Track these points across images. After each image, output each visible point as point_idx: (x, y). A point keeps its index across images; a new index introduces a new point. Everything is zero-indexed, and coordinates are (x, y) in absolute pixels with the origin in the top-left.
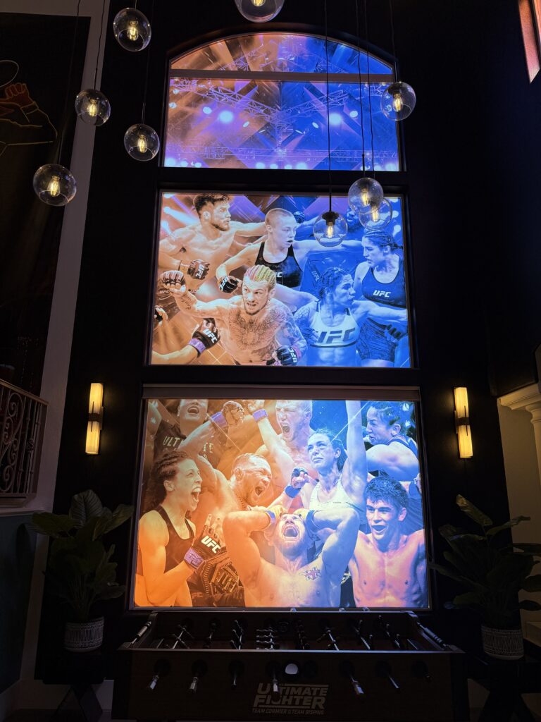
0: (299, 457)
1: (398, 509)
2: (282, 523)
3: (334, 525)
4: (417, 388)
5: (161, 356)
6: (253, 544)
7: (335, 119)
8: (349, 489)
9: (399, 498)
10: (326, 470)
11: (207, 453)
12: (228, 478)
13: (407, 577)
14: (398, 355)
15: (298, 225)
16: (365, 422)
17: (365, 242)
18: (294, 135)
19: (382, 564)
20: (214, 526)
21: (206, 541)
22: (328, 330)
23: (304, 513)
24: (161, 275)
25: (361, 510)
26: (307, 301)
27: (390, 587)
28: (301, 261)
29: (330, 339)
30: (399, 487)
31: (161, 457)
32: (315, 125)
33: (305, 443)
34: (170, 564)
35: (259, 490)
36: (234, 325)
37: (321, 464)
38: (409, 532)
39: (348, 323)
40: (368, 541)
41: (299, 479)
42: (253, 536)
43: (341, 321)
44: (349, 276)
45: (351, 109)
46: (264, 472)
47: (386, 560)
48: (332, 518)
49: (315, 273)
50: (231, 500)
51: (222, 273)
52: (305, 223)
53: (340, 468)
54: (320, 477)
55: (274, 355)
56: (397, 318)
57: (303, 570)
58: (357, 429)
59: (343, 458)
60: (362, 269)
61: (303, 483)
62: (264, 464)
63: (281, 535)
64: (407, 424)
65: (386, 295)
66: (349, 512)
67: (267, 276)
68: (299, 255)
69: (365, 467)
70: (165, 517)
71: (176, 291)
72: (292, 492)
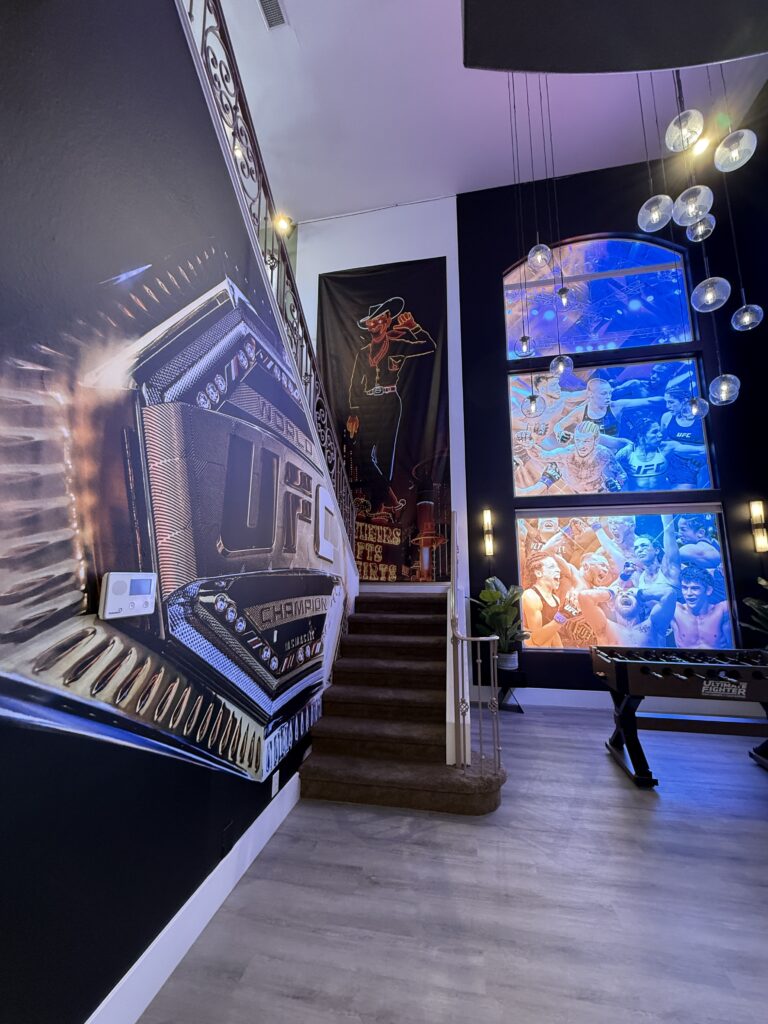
0: (628, 554)
1: (706, 589)
2: (620, 597)
3: (658, 598)
4: (720, 503)
5: (521, 491)
6: (600, 609)
7: (635, 305)
8: (667, 575)
9: (706, 581)
10: (649, 562)
11: (562, 553)
12: (578, 569)
13: (715, 632)
14: (700, 479)
15: (613, 389)
16: (677, 529)
17: (667, 397)
18: (603, 323)
19: (696, 623)
20: (572, 599)
21: (568, 608)
22: (643, 464)
23: (635, 591)
25: (678, 588)
26: (625, 444)
27: (703, 638)
28: (618, 416)
29: (645, 471)
30: (706, 573)
31: (530, 556)
32: (619, 312)
33: (632, 545)
34: (545, 622)
35: (601, 576)
36: (571, 466)
37: (645, 558)
38: (715, 603)
39: (658, 458)
40: (684, 609)
41: (630, 568)
42: (599, 605)
43: (653, 457)
44: (656, 424)
45: (648, 295)
46: (603, 565)
47: (699, 621)
48: (656, 594)
49: (628, 423)
50: (582, 584)
51: (559, 431)
52: (618, 387)
53: (660, 561)
54: (645, 567)
55: (603, 485)
56: (698, 452)
57: (637, 626)
58: (671, 534)
59: (662, 553)
60: (667, 417)
61: (632, 572)
62: (603, 559)
63: (619, 605)
64: (710, 529)
65: (688, 435)
66: (669, 590)
67: (592, 428)
68: (615, 412)
69: (679, 560)
70: (538, 593)
71: (527, 445)
72: (625, 577)
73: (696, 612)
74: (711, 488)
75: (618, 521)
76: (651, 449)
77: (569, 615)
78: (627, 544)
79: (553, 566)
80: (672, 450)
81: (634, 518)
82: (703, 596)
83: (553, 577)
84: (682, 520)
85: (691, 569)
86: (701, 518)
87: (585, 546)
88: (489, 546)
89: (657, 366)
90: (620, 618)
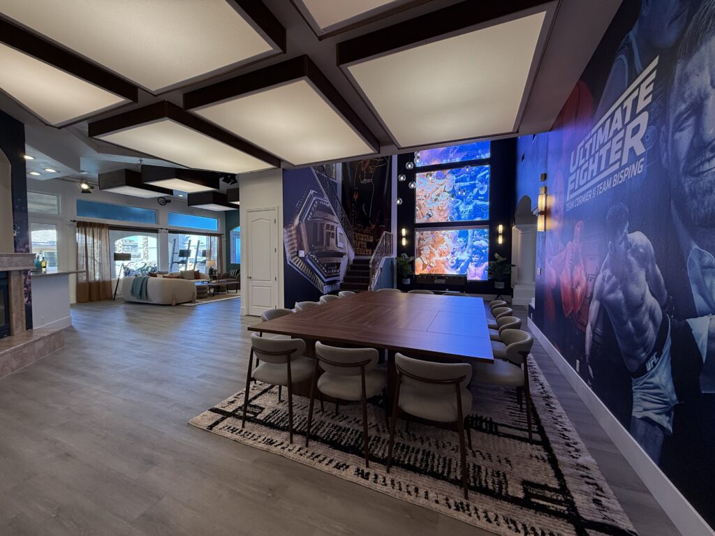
0: (455, 245)
2: (450, 260)
3: (463, 261)
4: (490, 225)
5: (418, 221)
6: (442, 265)
10: (462, 248)
11: (431, 244)
12: (436, 250)
14: (485, 215)
15: (456, 179)
16: (473, 235)
17: (477, 182)
20: (433, 261)
22: (464, 210)
23: (456, 258)
24: (417, 198)
25: (471, 257)
26: (458, 202)
27: (477, 275)
29: (465, 213)
30: (482, 251)
31: (419, 246)
34: (423, 269)
35: (444, 253)
36: (437, 211)
37: (461, 246)
38: (484, 262)
39: (470, 207)
40: (472, 264)
42: (443, 263)
43: (468, 207)
44: (471, 193)
46: (446, 249)
47: (477, 269)
48: (463, 259)
50: (437, 256)
51: (434, 196)
52: (458, 178)
53: (466, 247)
54: (460, 250)
55: (448, 218)
56: (486, 205)
57: (455, 271)
58: (471, 237)
59: (467, 245)
60: (475, 190)
61: (456, 251)
62: (446, 247)
63: (450, 263)
64: (486, 235)
65: (482, 198)
66: (468, 258)
67: (447, 195)
68: (456, 188)
69: (473, 247)
70: (421, 259)
71: (422, 202)
72: (453, 253)
73: (476, 266)
75: (452, 232)
76: (468, 204)
77: (431, 267)
78: (455, 241)
79: (427, 249)
81: (458, 231)
82: (479, 260)
84: (476, 232)
85: (477, 250)
86: (483, 231)
87: (440, 242)
88: (404, 242)
89: (474, 168)
90: (449, 268)
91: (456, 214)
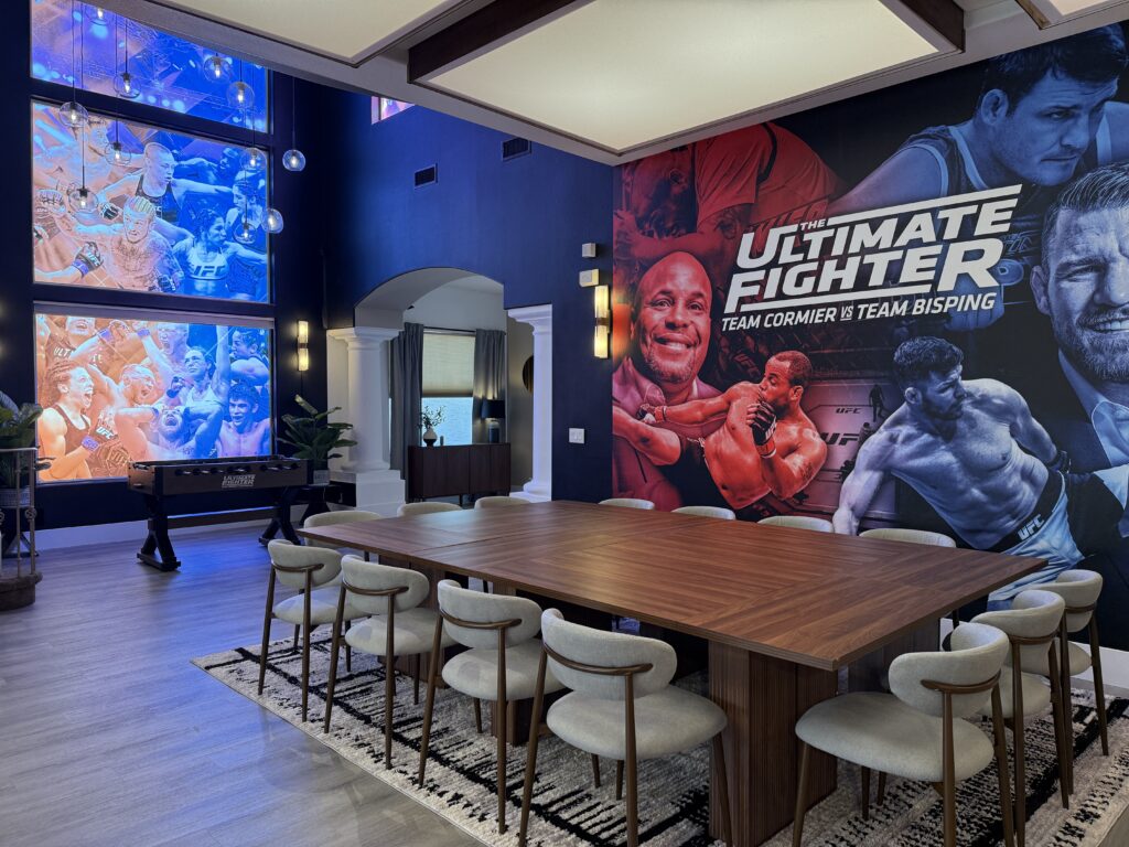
0: (178, 367)
1: (253, 406)
2: (164, 416)
4: (272, 319)
5: (43, 274)
6: (141, 432)
8: (217, 392)
9: (253, 398)
10: (199, 378)
11: (97, 362)
12: (117, 383)
13: (256, 449)
14: (258, 290)
15: (176, 164)
16: (231, 343)
17: (235, 190)
18: (170, 71)
19: (239, 442)
20: (107, 419)
21: (100, 430)
22: (203, 265)
23: (182, 409)
24: (37, 193)
25: (226, 406)
26: (184, 237)
28: (180, 200)
30: (254, 390)
31: (52, 365)
32: (192, 63)
33: (183, 357)
34: (69, 448)
35: (144, 392)
36: (116, 251)
37: (196, 373)
39: (220, 260)
40: (230, 427)
41: (178, 384)
42: (141, 426)
43: (214, 258)
46: (149, 379)
47: (242, 439)
48: (204, 412)
49: (191, 212)
50: (121, 401)
53: (211, 377)
54: (195, 383)
55: (155, 282)
56: (259, 260)
57: (182, 447)
58: (225, 348)
59: (214, 368)
60: (233, 214)
61: (181, 387)
63: (163, 425)
64: (263, 345)
66: (217, 408)
67: (146, 208)
68: (177, 193)
69: (230, 375)
70: (61, 412)
71: (55, 211)
72: (172, 394)
74: (267, 302)
75: (168, 328)
76: (215, 248)
77: (101, 439)
78: (177, 356)
79: (84, 379)
80: (235, 254)
81: (187, 326)
82: (248, 414)
83: (83, 393)
84: (237, 333)
85: (240, 385)
86: (255, 333)
87: (128, 355)
89: (228, 149)
90: (162, 439)
91: (180, 274)
